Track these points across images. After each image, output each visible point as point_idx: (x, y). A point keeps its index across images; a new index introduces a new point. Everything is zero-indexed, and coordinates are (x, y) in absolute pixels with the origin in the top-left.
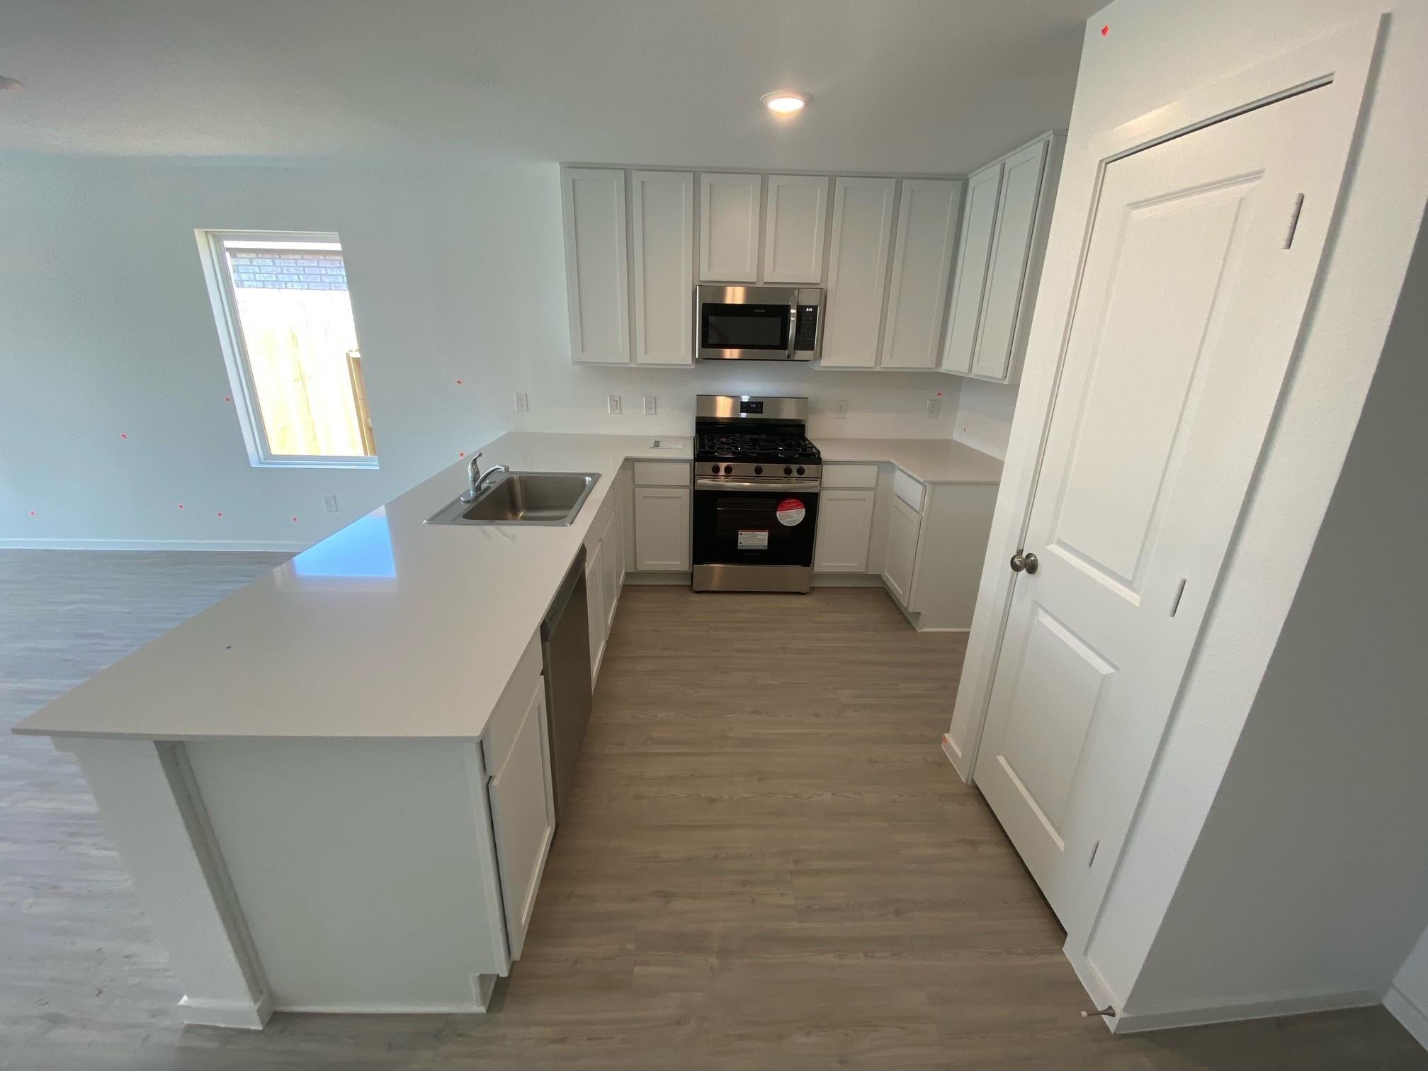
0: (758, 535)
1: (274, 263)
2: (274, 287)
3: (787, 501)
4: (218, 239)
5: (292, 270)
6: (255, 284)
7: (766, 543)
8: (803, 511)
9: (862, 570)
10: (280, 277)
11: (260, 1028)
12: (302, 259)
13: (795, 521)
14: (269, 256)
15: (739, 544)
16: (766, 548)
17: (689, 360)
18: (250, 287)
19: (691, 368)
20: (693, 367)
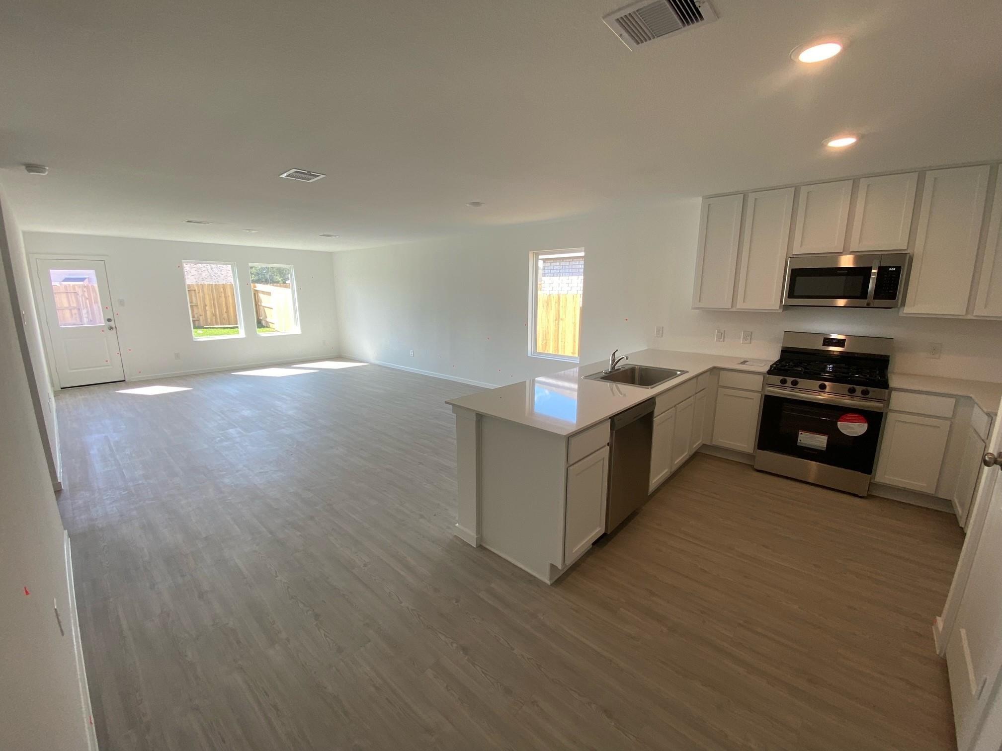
0: (818, 438)
1: (560, 264)
2: (557, 276)
3: (849, 415)
4: (537, 255)
5: (567, 267)
6: (550, 274)
7: (825, 445)
8: (866, 425)
9: (931, 491)
10: (561, 271)
11: (475, 546)
12: (572, 261)
13: (856, 433)
14: (558, 261)
15: (799, 441)
16: (824, 449)
17: (777, 307)
18: (548, 276)
19: (779, 311)
20: (781, 311)
